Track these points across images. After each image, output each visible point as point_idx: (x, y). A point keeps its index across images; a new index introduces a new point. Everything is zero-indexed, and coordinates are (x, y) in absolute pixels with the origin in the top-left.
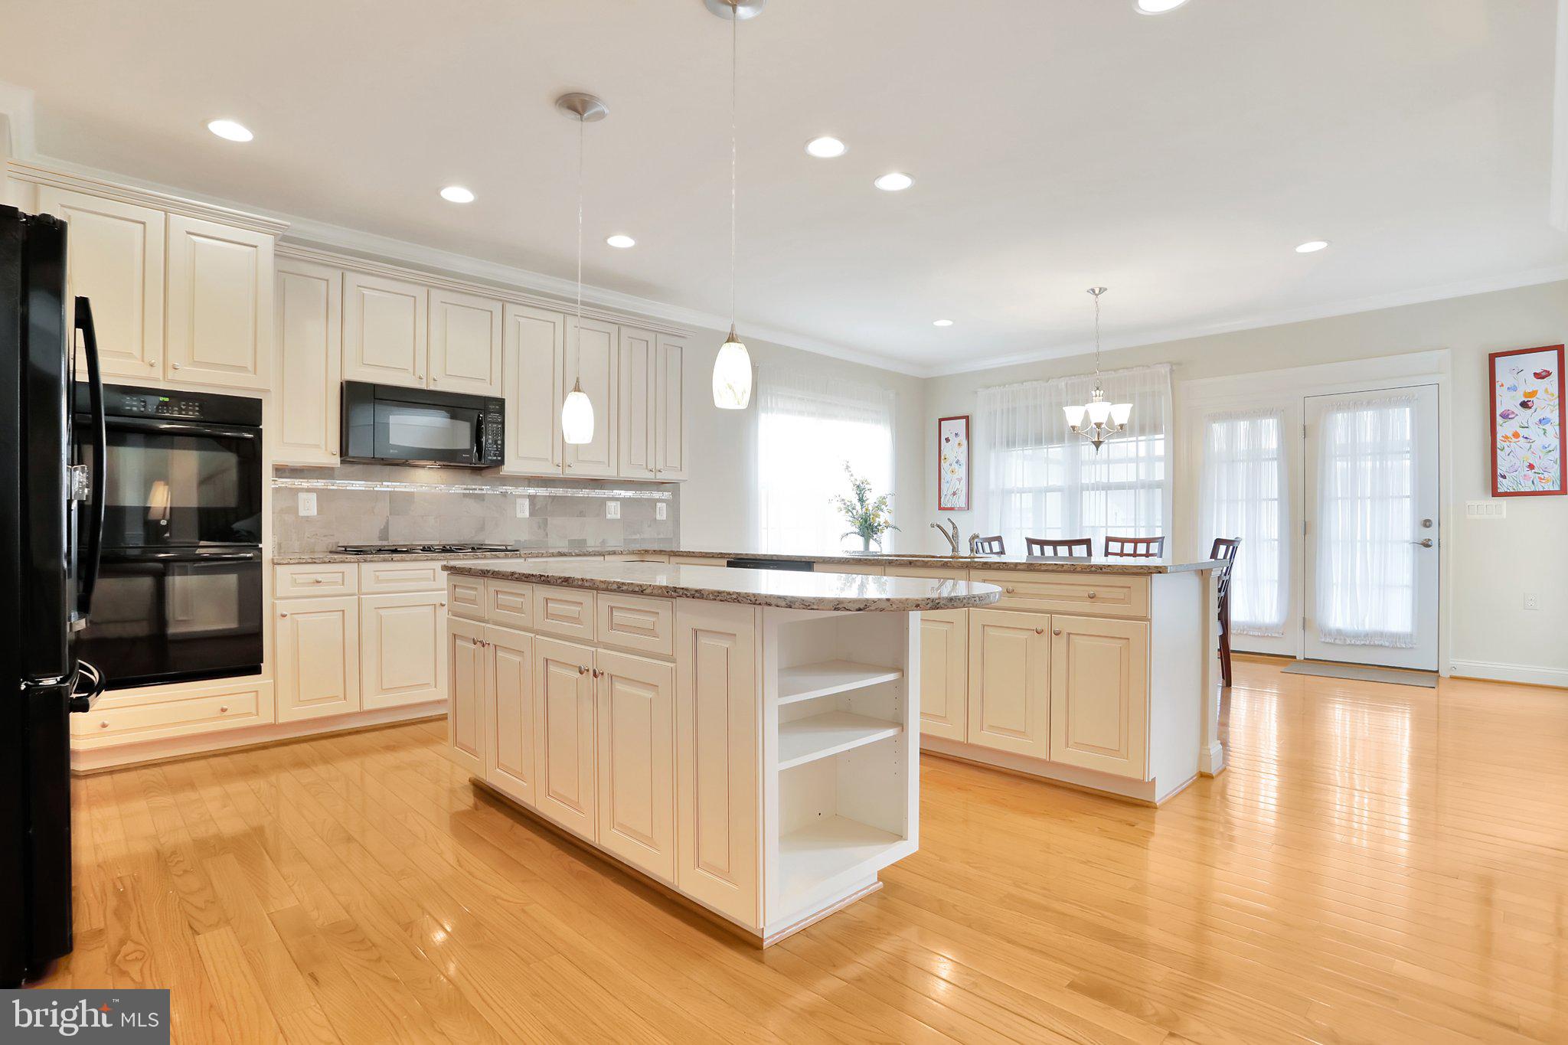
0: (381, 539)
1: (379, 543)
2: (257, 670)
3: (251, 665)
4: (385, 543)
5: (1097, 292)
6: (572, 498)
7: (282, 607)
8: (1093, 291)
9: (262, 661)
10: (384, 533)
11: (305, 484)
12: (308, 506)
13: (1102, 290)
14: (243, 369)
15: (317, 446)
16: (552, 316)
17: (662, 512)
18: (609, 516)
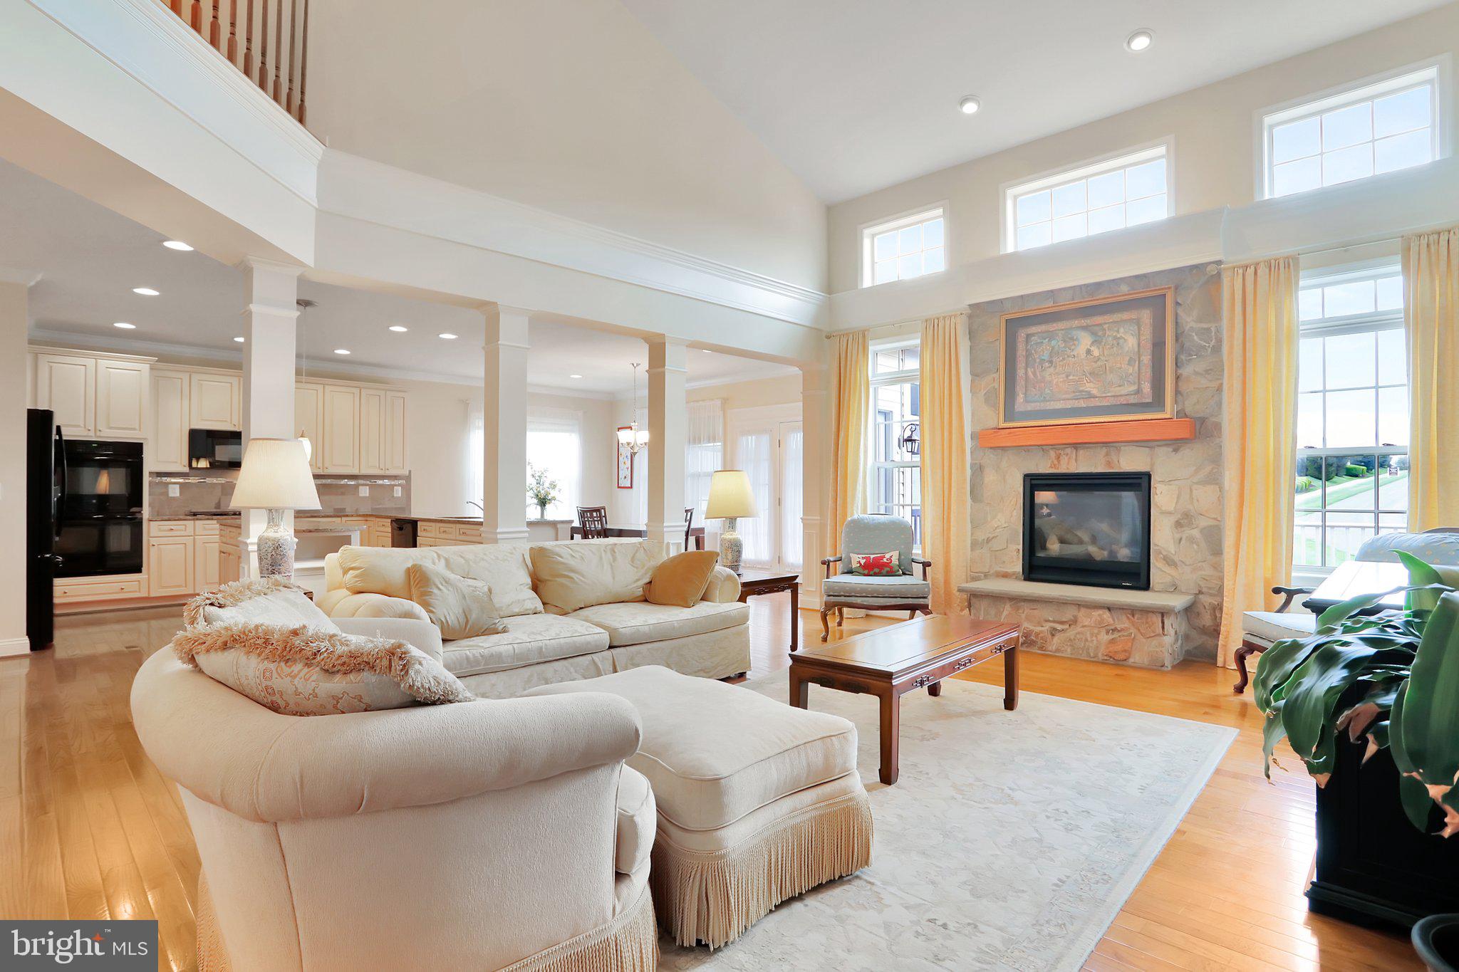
0: (216, 508)
1: (215, 510)
2: (140, 571)
3: (137, 569)
4: (218, 510)
5: (635, 365)
6: (336, 485)
7: (153, 541)
8: (633, 364)
9: (142, 567)
10: (218, 506)
11: (173, 480)
12: (174, 491)
13: (637, 365)
14: (134, 429)
15: (176, 462)
16: (314, 386)
17: (398, 492)
18: (361, 495)
